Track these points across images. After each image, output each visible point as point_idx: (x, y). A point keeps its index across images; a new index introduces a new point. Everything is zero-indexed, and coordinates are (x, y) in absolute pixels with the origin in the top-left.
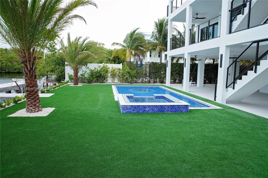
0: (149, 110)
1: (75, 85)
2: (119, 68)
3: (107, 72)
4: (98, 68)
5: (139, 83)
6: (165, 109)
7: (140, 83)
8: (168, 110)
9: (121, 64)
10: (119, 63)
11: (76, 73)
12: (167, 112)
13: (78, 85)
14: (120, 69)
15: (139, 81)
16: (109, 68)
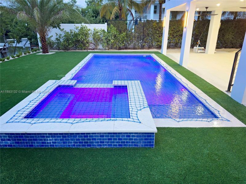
0: (55, 143)
1: (44, 53)
2: (103, 29)
3: (86, 35)
4: (75, 30)
5: (130, 49)
6: (95, 139)
7: (132, 49)
8: (101, 142)
9: (106, 23)
10: (103, 23)
11: (43, 38)
12: (101, 145)
13: (48, 53)
14: (104, 31)
15: (130, 46)
16: (89, 30)
